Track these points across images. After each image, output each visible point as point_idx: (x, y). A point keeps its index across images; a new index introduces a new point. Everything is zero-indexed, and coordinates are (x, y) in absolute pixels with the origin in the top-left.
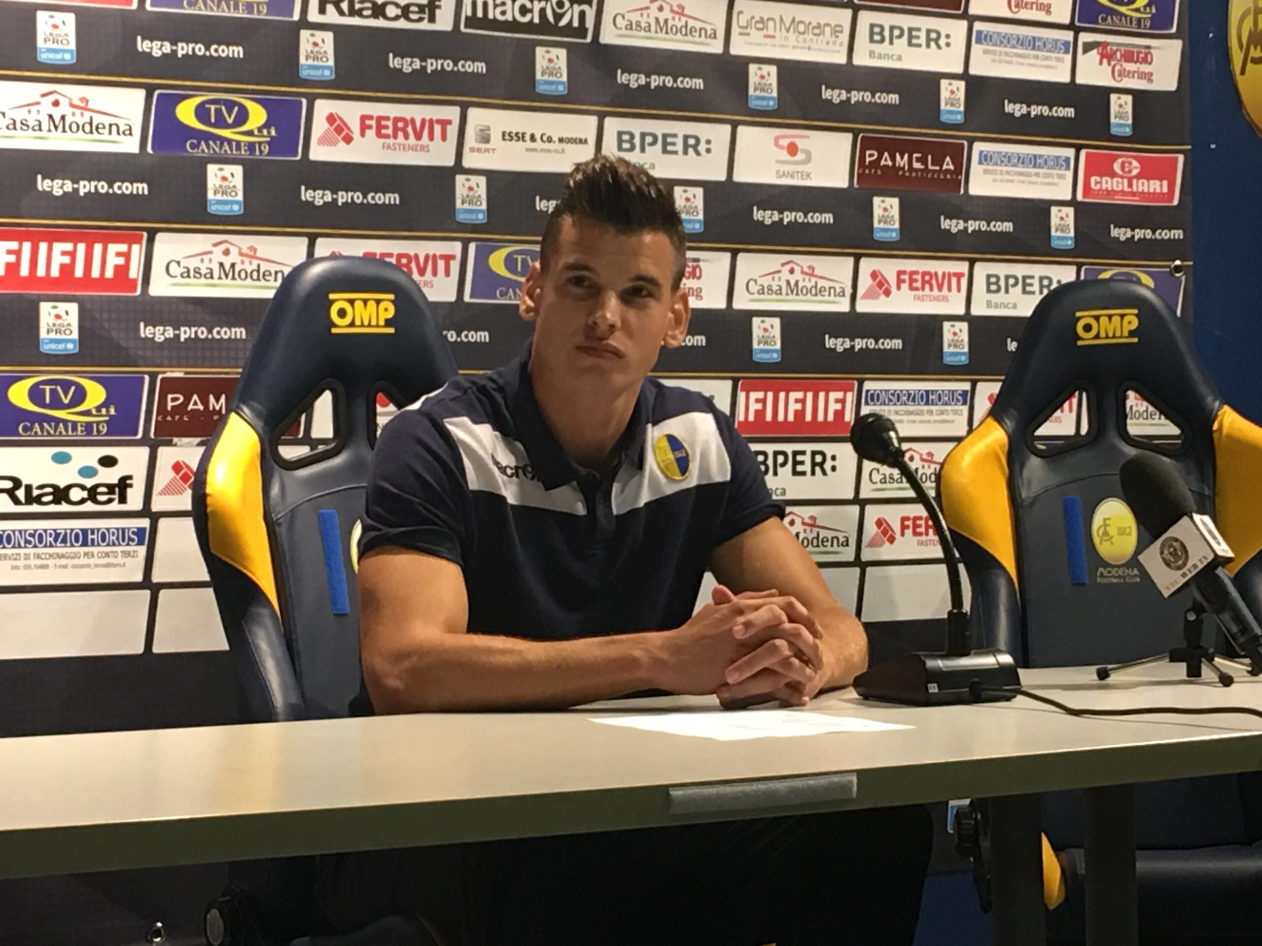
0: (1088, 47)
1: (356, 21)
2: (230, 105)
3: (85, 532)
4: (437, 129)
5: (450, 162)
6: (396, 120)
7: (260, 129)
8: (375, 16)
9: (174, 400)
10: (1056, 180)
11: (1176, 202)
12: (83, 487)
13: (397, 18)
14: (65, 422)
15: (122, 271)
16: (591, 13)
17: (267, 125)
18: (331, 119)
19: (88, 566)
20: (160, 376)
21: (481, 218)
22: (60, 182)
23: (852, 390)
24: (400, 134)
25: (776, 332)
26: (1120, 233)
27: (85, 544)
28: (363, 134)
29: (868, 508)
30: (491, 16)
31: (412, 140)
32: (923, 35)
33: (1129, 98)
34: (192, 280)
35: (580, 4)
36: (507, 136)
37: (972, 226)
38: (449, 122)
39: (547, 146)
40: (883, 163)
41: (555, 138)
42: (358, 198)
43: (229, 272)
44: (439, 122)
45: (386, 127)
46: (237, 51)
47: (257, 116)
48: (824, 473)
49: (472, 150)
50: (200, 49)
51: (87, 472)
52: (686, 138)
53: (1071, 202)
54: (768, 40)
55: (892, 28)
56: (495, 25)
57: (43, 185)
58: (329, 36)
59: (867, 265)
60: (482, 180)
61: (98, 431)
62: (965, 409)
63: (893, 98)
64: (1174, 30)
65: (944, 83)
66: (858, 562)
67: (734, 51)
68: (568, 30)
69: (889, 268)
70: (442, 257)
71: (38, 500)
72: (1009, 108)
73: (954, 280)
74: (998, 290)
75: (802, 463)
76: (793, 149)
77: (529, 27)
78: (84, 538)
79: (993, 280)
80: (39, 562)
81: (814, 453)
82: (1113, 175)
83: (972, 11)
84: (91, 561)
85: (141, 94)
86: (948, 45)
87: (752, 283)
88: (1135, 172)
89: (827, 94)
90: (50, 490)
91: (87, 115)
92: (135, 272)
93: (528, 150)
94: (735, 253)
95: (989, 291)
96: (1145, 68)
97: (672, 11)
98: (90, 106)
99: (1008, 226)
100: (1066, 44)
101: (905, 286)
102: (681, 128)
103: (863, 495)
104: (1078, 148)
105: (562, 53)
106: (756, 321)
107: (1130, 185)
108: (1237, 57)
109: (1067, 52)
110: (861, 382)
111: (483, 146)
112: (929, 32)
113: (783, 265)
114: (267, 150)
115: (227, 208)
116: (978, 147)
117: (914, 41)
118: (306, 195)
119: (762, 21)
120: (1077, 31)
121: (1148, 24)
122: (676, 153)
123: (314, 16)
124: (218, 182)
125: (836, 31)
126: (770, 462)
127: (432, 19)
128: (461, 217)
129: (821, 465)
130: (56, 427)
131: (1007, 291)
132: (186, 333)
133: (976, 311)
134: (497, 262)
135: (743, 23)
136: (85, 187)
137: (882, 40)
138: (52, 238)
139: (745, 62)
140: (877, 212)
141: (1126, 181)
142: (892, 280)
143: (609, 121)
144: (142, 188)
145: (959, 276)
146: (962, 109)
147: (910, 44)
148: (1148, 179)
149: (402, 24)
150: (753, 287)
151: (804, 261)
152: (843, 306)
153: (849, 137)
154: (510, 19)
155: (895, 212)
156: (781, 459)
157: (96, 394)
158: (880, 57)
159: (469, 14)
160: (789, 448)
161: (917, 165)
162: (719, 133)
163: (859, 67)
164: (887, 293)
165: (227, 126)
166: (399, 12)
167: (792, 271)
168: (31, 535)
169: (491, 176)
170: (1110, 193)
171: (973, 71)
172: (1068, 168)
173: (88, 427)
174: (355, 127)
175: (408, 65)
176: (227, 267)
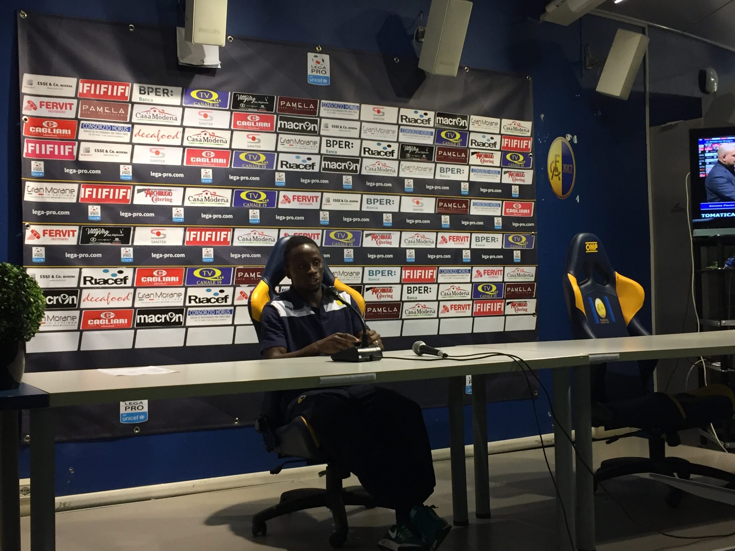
0: (505, 173)
1: (291, 170)
2: (256, 193)
3: (215, 310)
4: (315, 199)
5: (318, 208)
6: (303, 197)
7: (264, 200)
8: (297, 168)
9: (240, 274)
10: (496, 210)
11: (532, 216)
12: (215, 298)
13: (303, 168)
14: (210, 281)
15: (225, 239)
16: (359, 166)
17: (266, 199)
18: (284, 196)
19: (216, 320)
20: (236, 268)
21: (327, 223)
22: (208, 215)
23: (436, 269)
24: (304, 200)
25: (414, 254)
26: (516, 225)
27: (215, 314)
28: (293, 200)
29: (441, 302)
30: (330, 167)
31: (307, 202)
32: (456, 170)
33: (518, 187)
34: (245, 241)
35: (355, 163)
36: (335, 200)
37: (471, 223)
38: (318, 197)
39: (346, 203)
40: (444, 206)
41: (349, 201)
42: (292, 218)
43: (256, 239)
44: (315, 197)
45: (300, 199)
46: (258, 179)
47: (263, 196)
48: (428, 293)
49: (325, 204)
50: (247, 178)
51: (216, 294)
52: (387, 200)
53: (501, 216)
54: (411, 173)
55: (447, 169)
56: (331, 170)
57: (203, 216)
58: (284, 174)
59: (440, 235)
60: (328, 213)
61: (219, 283)
62: (470, 274)
63: (448, 188)
64: (531, 167)
65: (462, 183)
66: (438, 317)
67: (400, 176)
68: (352, 171)
69: (447, 235)
70: (316, 234)
71: (202, 302)
72: (482, 190)
73: (466, 238)
74: (479, 241)
75: (421, 290)
76: (418, 203)
77: (341, 170)
78: (215, 312)
79: (478, 238)
80: (203, 319)
81: (425, 287)
82: (513, 208)
83: (470, 163)
84: (217, 319)
85: (231, 191)
86: (463, 173)
87: (406, 240)
88: (520, 207)
89: (427, 187)
90: (205, 299)
91: (215, 197)
92: (229, 239)
93: (341, 204)
94: (401, 232)
95: (476, 241)
96: (522, 178)
97: (382, 165)
98: (216, 194)
99: (482, 223)
100: (499, 172)
101: (451, 240)
102: (385, 197)
103: (439, 299)
104: (503, 201)
105: (351, 177)
106: (407, 251)
107: (518, 211)
108: (550, 174)
109: (499, 174)
110: (438, 267)
111: (328, 203)
112: (457, 169)
113: (415, 235)
114: (266, 206)
115: (255, 221)
116: (472, 201)
117: (453, 172)
118: (277, 217)
119: (408, 167)
120: (502, 168)
121: (523, 166)
122: (384, 204)
123: (279, 168)
124: (252, 214)
125: (430, 169)
126: (412, 290)
127: (313, 169)
128: (321, 223)
129: (427, 290)
130: (207, 282)
131: (482, 241)
132: (243, 256)
133: (472, 247)
134: (332, 235)
135: (403, 168)
136: (215, 216)
137: (444, 172)
138: (206, 231)
139: (403, 179)
140: (443, 220)
141: (517, 210)
142: (448, 239)
143: (364, 196)
144: (231, 216)
145: (467, 237)
146: (468, 190)
147: (452, 173)
148: (524, 209)
149: (305, 170)
150: (407, 241)
151: (422, 234)
152: (433, 246)
153: (434, 199)
154: (335, 168)
155: (448, 220)
156: (415, 289)
157: (218, 273)
158: (443, 176)
159: (324, 167)
160: (418, 286)
161: (454, 207)
162: (396, 199)
163: (437, 180)
164: (446, 242)
165: (255, 199)
166: (304, 167)
167: (418, 237)
168: (201, 312)
169: (330, 211)
170: (512, 213)
171: (471, 180)
172: (500, 206)
173: (216, 282)
174: (291, 199)
175: (306, 181)
176: (255, 238)
